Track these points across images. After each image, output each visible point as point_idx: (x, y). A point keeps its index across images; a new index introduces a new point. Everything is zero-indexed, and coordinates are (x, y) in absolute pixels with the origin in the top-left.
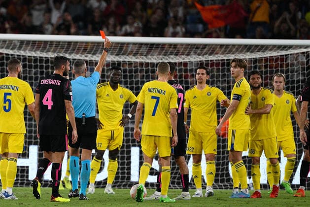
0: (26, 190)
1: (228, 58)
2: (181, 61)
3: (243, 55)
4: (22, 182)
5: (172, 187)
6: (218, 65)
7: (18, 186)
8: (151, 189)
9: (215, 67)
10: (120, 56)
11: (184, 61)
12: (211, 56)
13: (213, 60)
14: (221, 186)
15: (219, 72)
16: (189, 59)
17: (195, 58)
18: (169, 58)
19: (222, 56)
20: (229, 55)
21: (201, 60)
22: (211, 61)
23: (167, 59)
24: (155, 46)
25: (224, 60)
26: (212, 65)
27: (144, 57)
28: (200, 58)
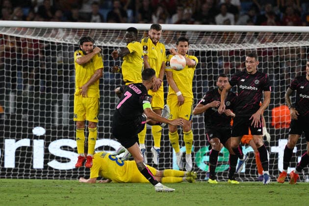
0: (73, 183)
1: (281, 46)
2: (232, 49)
3: (297, 43)
4: (69, 174)
5: (224, 179)
6: (270, 53)
7: (64, 179)
8: (202, 182)
9: (268, 56)
10: (169, 44)
11: (236, 49)
12: (264, 44)
13: (266, 48)
14: (275, 178)
15: (272, 61)
16: (241, 47)
17: (246, 46)
18: (220, 46)
19: (275, 44)
20: (282, 43)
21: (253, 48)
22: (263, 49)
23: (218, 47)
24: (205, 34)
25: (277, 48)
26: (265, 53)
27: (195, 46)
28: (252, 47)
